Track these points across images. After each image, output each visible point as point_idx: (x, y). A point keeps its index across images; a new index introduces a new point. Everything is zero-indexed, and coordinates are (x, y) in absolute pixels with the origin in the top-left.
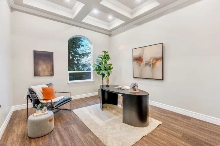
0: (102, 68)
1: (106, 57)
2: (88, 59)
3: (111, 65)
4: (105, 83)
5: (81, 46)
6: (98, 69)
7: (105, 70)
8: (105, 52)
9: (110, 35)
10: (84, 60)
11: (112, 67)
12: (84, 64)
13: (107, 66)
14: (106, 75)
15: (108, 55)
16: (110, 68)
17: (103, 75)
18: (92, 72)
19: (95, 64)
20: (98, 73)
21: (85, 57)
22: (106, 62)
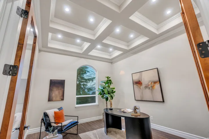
0: (106, 92)
1: (109, 82)
2: (93, 83)
3: (114, 88)
4: (109, 107)
5: (87, 72)
6: (102, 93)
7: (109, 94)
8: (108, 78)
9: (111, 63)
10: (89, 84)
11: (114, 90)
12: (90, 88)
13: (110, 90)
14: (109, 98)
15: (110, 80)
16: (113, 92)
17: (107, 99)
18: (97, 96)
19: (99, 89)
20: (102, 97)
21: (91, 82)
22: (109, 87)
